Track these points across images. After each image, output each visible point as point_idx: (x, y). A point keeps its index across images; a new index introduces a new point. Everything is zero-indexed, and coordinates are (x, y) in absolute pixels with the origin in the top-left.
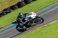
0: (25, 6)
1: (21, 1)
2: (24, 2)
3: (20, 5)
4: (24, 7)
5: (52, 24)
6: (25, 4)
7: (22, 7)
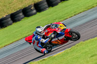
0: (11, 24)
1: (5, 16)
2: (10, 19)
3: (3, 23)
4: (10, 26)
5: (56, 56)
6: (11, 22)
7: (6, 27)
